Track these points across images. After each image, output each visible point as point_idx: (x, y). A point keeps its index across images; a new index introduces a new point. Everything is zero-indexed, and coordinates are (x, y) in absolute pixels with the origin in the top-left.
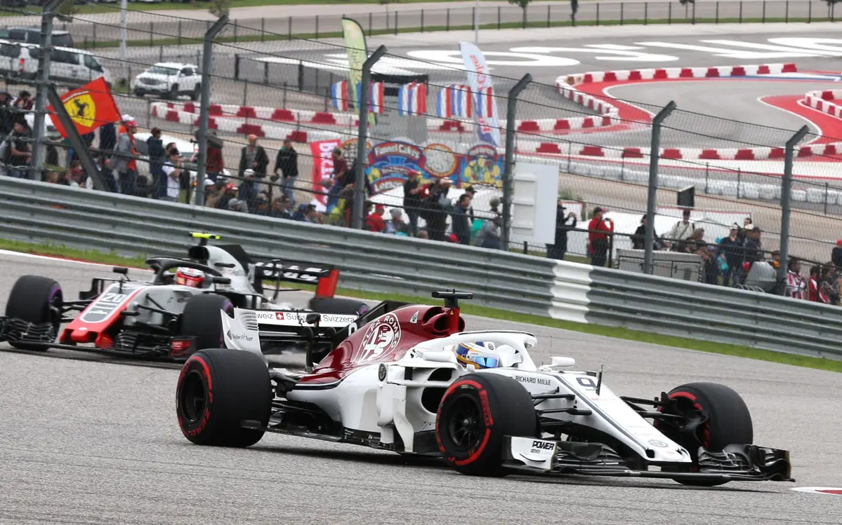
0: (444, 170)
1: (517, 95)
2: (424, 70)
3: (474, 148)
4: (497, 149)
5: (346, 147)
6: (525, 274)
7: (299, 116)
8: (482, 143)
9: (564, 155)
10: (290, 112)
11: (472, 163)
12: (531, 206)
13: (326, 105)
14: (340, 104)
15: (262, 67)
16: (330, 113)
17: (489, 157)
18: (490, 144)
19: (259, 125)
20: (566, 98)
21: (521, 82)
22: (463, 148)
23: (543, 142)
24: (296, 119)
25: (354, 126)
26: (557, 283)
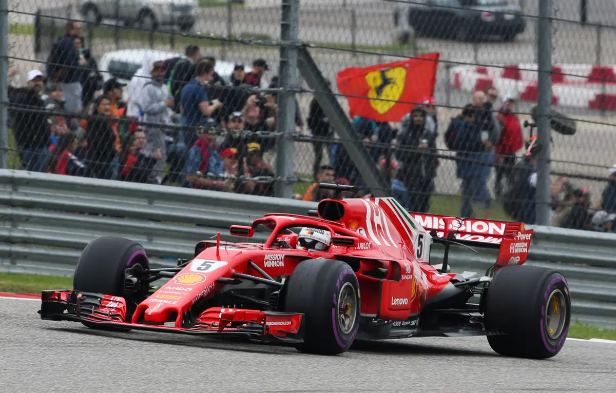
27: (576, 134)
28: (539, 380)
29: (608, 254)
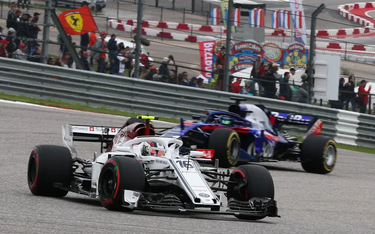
2: (264, 2)
3: (291, 46)
4: (305, 46)
5: (219, 45)
7: (192, 28)
8: (297, 42)
9: (343, 50)
10: (187, 25)
11: (291, 54)
12: (325, 79)
13: (207, 21)
14: (215, 20)
16: (210, 26)
17: (300, 51)
18: (301, 44)
19: (170, 32)
20: (344, 18)
21: (319, 8)
22: (285, 46)
23: (331, 42)
24: (190, 29)
25: (223, 33)
26: (339, 123)
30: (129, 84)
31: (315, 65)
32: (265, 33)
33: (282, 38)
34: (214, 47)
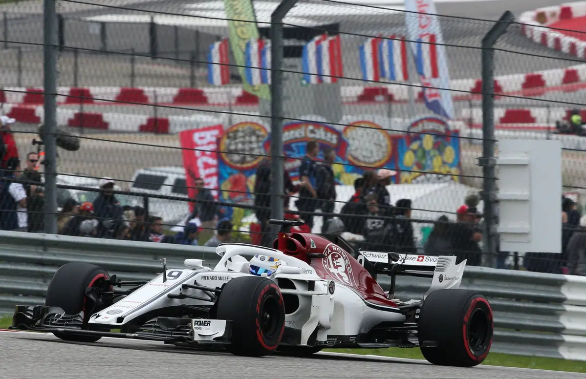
0: (376, 158)
1: (494, 42)
2: (331, 17)
3: (415, 124)
4: (450, 123)
5: (231, 135)
6: (519, 298)
7: (156, 97)
8: (431, 114)
9: (542, 125)
10: (141, 92)
11: (415, 146)
12: (524, 201)
13: (193, 78)
15: (97, 30)
16: (200, 89)
17: (437, 135)
18: (439, 117)
19: (99, 112)
20: (536, 44)
21: (498, 24)
22: (399, 124)
23: (510, 108)
24: (151, 101)
25: (234, 105)
26: (568, 308)
27: (80, 149)
28: (64, 374)
29: (111, 259)
30: (33, 249)
31: (497, 167)
32: (341, 98)
33: (384, 107)
34: (218, 141)
